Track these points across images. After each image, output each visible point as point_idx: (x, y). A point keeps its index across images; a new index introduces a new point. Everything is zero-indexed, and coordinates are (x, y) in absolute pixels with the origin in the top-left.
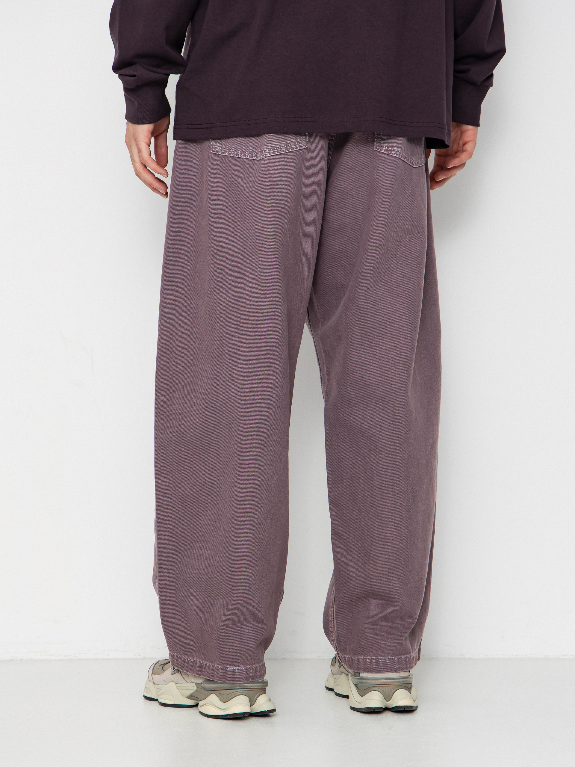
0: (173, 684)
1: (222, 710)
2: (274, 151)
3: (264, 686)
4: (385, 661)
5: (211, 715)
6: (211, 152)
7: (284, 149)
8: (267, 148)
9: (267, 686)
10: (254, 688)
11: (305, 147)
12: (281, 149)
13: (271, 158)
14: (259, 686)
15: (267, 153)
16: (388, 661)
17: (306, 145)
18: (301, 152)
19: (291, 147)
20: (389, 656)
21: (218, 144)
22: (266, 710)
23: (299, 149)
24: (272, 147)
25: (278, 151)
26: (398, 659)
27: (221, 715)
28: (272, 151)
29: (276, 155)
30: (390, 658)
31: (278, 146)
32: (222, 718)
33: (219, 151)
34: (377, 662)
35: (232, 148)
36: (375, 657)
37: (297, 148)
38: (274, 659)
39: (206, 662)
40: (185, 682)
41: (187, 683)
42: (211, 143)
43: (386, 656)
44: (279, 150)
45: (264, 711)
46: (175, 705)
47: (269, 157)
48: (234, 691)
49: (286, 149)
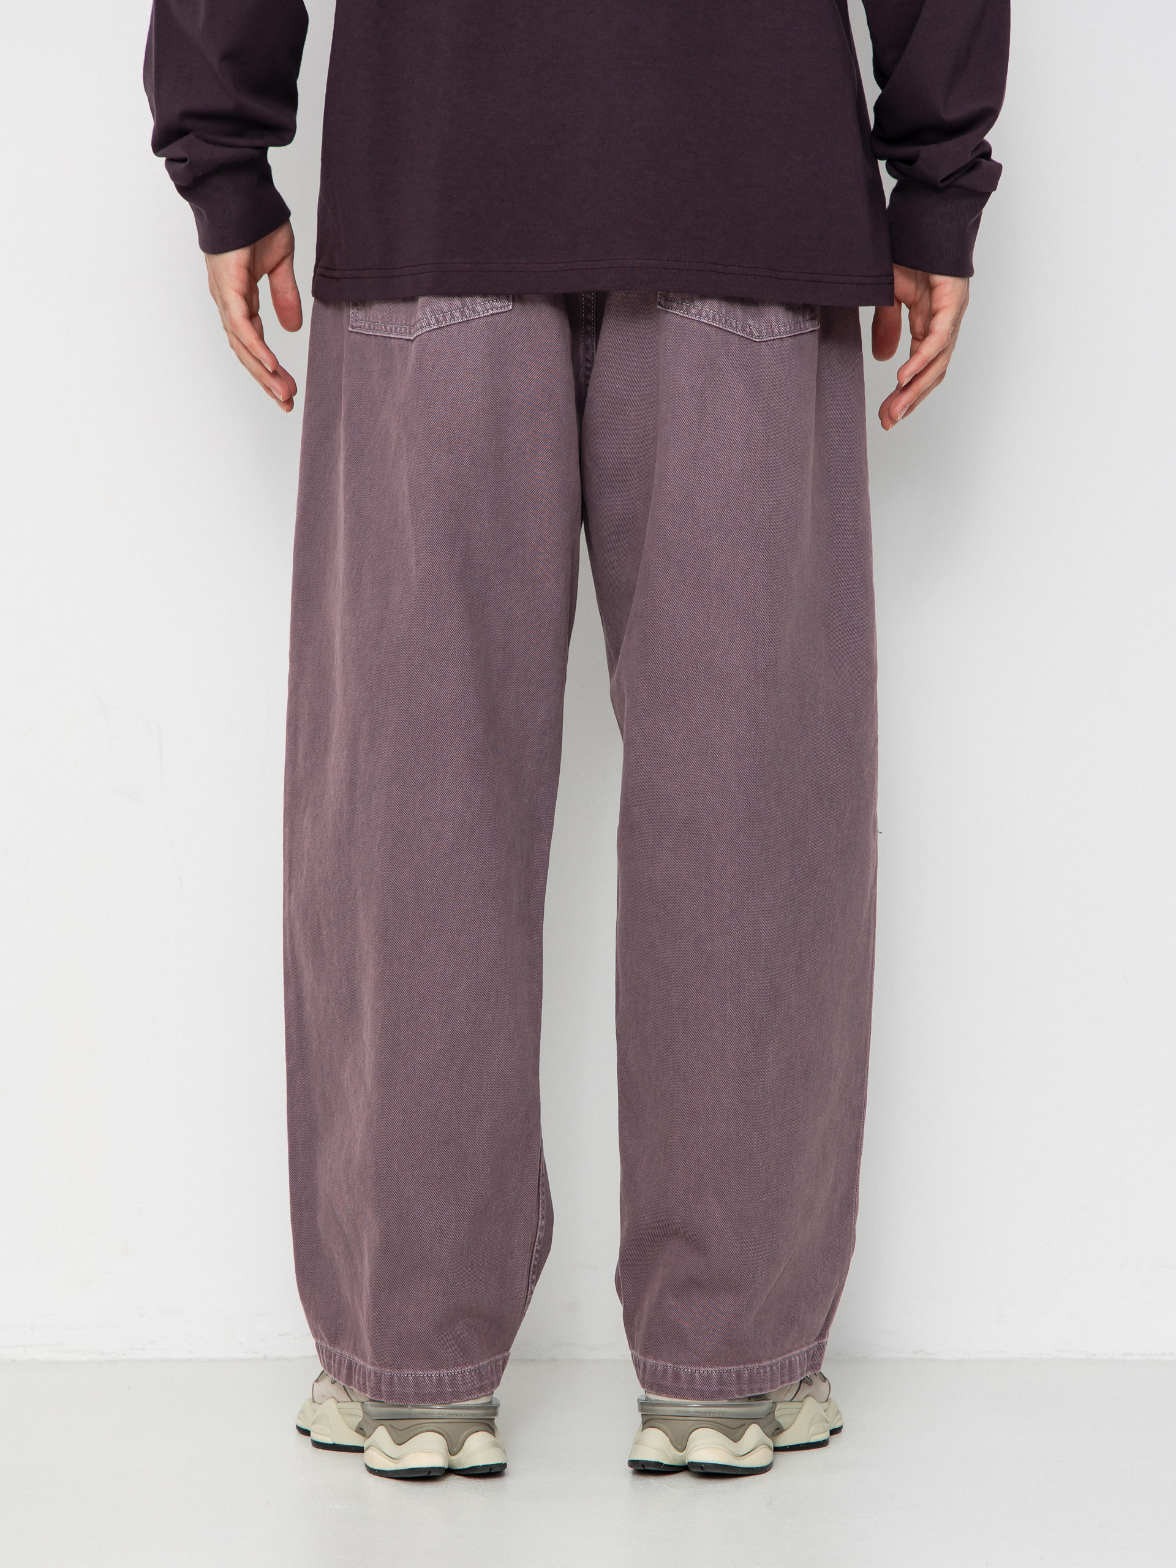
0: (332, 1402)
1: (392, 1460)
2: (438, 321)
3: (489, 1415)
4: (692, 1375)
5: (376, 1470)
6: (350, 329)
7: (458, 314)
8: (424, 314)
9: (495, 1414)
10: (457, 1417)
11: (506, 309)
12: (452, 317)
13: (434, 334)
14: (473, 1414)
15: (424, 324)
16: (697, 1374)
17: (509, 305)
18: (497, 318)
19: (474, 310)
20: (699, 1365)
21: (360, 312)
22: (481, 1464)
23: (490, 312)
24: (432, 311)
25: (445, 319)
26: (721, 1374)
27: (389, 1470)
28: (433, 321)
29: (442, 327)
30: (702, 1369)
31: (445, 309)
32: (392, 1476)
33: (361, 327)
34: (677, 1376)
35: (377, 319)
36: (674, 1363)
37: (488, 312)
38: (533, 1360)
39: (356, 1359)
40: (349, 1400)
41: (352, 1401)
42: (352, 311)
43: (694, 1364)
44: (448, 317)
45: (477, 1466)
46: (334, 1445)
47: (427, 332)
48: (416, 1423)
49: (463, 314)
